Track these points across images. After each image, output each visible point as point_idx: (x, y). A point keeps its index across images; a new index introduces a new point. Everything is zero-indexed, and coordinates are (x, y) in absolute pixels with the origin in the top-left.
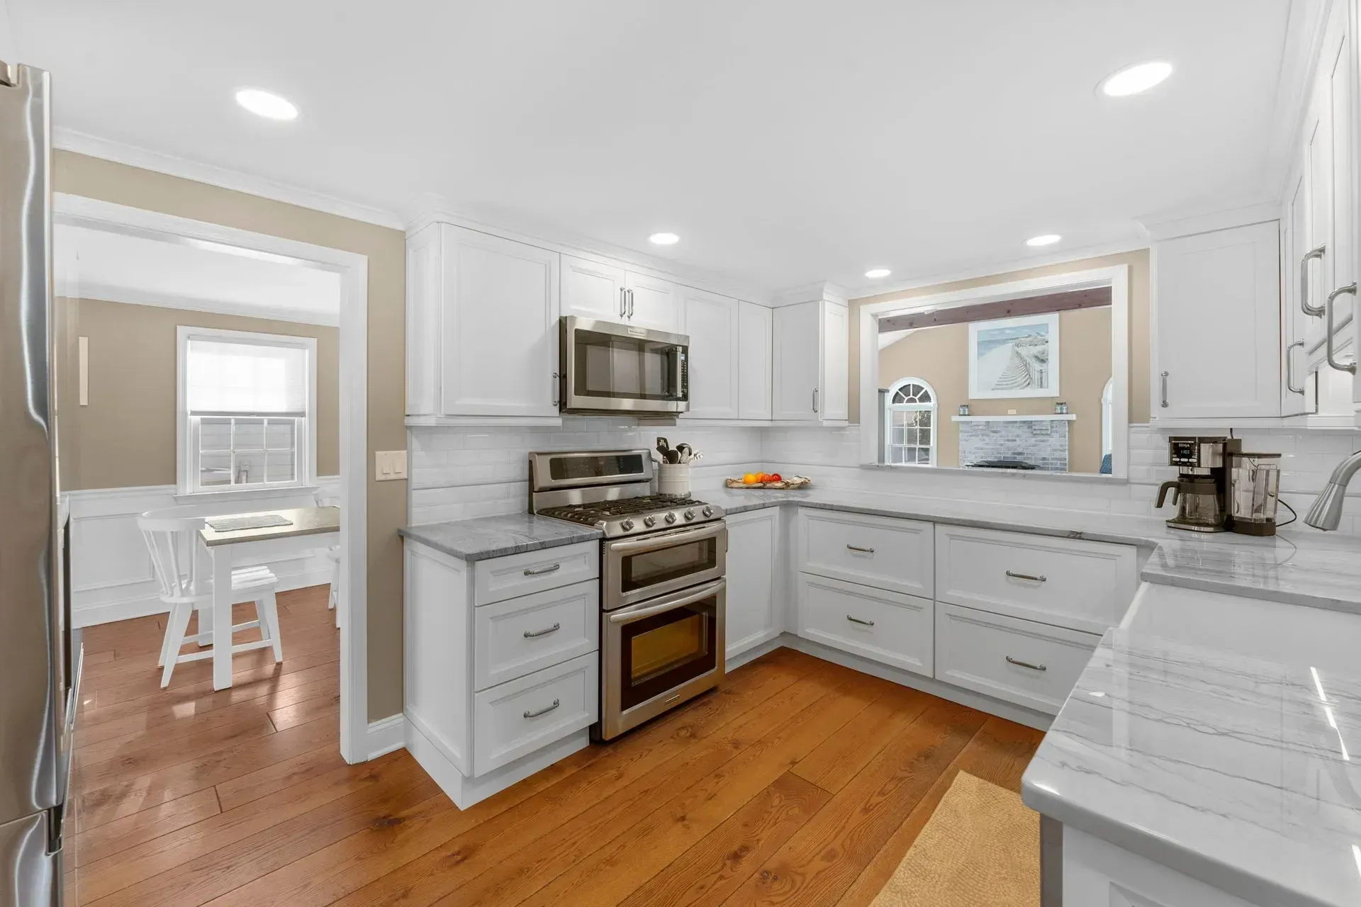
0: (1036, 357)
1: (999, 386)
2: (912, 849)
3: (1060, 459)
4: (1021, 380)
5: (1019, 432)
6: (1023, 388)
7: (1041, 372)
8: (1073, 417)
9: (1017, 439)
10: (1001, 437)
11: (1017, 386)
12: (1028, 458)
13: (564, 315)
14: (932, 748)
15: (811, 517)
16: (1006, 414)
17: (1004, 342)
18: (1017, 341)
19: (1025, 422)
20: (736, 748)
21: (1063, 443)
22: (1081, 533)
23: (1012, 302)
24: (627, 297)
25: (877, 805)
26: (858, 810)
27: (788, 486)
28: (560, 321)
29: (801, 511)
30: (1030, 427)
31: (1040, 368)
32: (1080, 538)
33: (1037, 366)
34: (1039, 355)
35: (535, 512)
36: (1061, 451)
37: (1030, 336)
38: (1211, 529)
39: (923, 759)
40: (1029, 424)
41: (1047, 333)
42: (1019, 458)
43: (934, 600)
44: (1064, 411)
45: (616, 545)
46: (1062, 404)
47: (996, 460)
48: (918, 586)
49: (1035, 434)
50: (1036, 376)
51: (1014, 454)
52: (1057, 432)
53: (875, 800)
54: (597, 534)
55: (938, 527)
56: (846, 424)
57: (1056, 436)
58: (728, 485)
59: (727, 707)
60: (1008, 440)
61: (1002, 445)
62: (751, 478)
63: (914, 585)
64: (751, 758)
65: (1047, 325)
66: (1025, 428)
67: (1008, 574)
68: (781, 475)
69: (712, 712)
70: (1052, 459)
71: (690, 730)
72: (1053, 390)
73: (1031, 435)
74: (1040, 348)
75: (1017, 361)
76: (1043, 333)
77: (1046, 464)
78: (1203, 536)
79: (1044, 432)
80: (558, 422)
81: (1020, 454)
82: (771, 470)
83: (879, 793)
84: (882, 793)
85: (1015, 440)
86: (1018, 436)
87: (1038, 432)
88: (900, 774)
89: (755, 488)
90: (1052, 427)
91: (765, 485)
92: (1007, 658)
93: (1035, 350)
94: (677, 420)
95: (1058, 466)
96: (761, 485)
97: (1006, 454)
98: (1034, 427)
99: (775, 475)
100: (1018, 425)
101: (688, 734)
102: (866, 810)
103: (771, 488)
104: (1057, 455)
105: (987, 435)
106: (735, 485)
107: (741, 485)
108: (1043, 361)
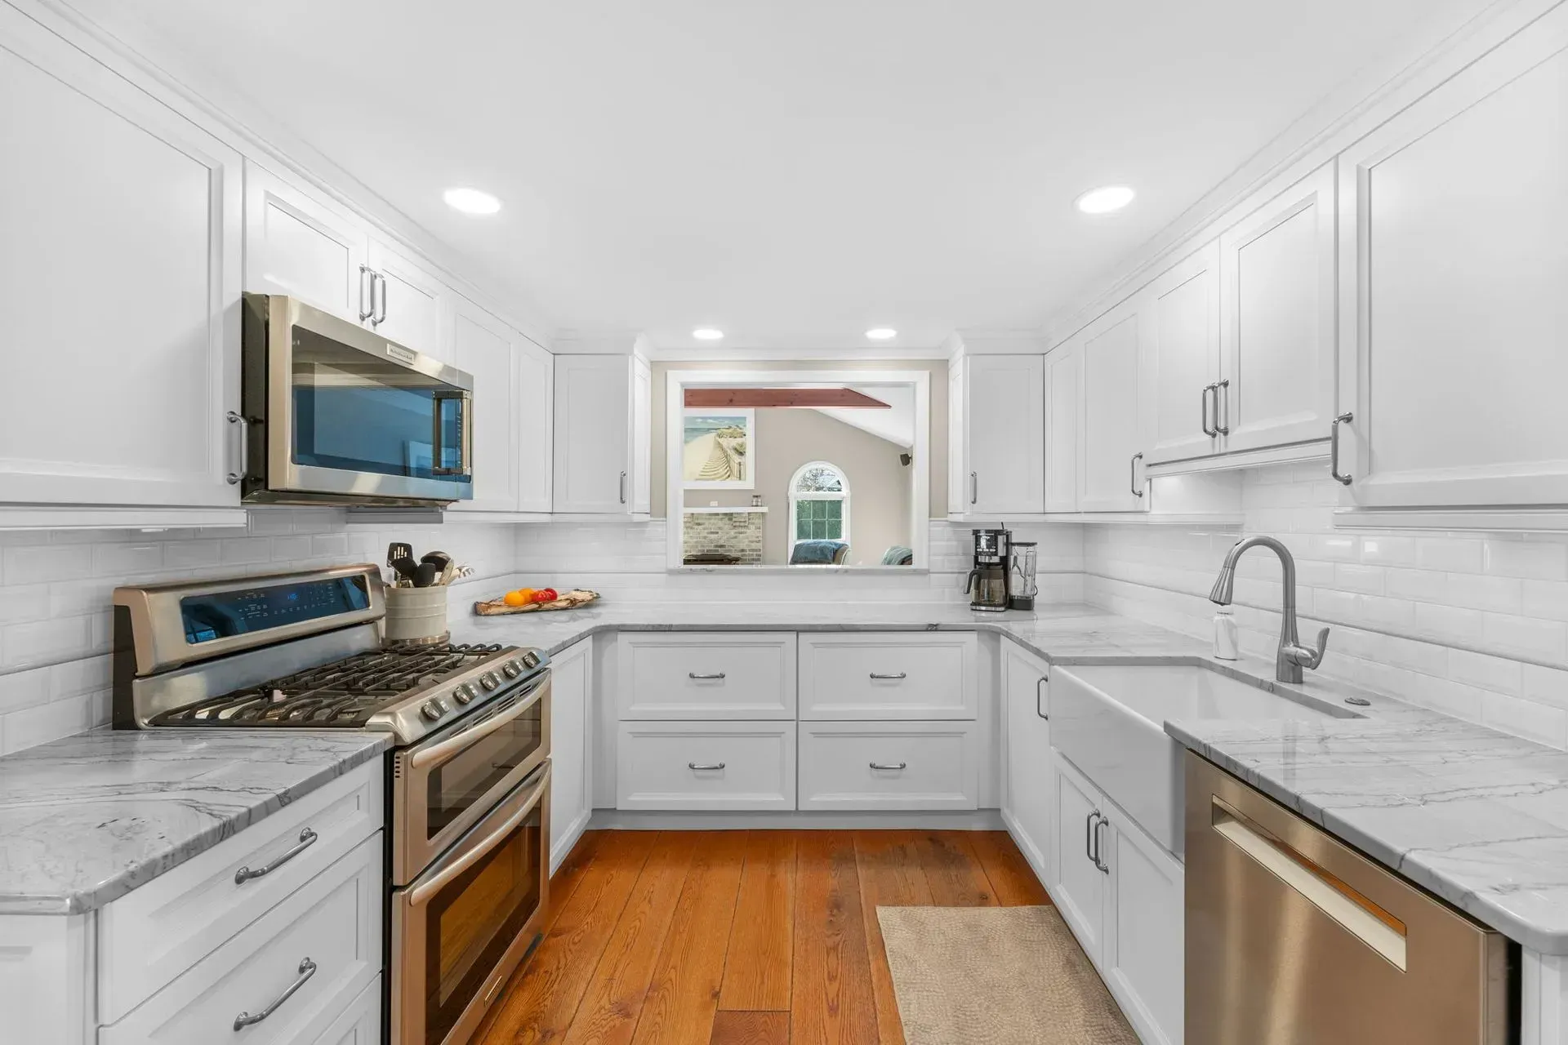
0: (736, 449)
1: (703, 477)
2: (905, 1029)
3: (756, 550)
4: (722, 471)
5: (720, 524)
6: (725, 480)
7: (740, 464)
8: (765, 509)
9: (719, 531)
10: (704, 529)
11: (718, 478)
12: (729, 551)
13: (254, 289)
14: (835, 894)
15: (636, 645)
16: (708, 506)
17: (709, 430)
18: (719, 432)
19: (726, 514)
20: (628, 1015)
21: (758, 535)
22: (936, 625)
23: (734, 392)
24: (374, 287)
25: (838, 995)
26: (826, 1014)
27: (575, 604)
28: (244, 301)
29: (623, 638)
30: (730, 519)
31: (739, 460)
32: (936, 630)
33: (736, 458)
34: (738, 448)
35: (143, 722)
36: (756, 542)
37: (730, 427)
38: (1003, 609)
39: (835, 911)
40: (730, 516)
41: (745, 426)
42: (721, 551)
43: (797, 721)
44: (759, 504)
45: (422, 754)
46: (757, 497)
47: (699, 554)
48: (778, 707)
49: (735, 526)
50: (736, 468)
51: (716, 546)
52: (753, 524)
53: (833, 989)
54: (385, 741)
55: (801, 636)
56: (647, 518)
57: (752, 527)
58: (477, 610)
59: (570, 958)
60: (712, 533)
61: (705, 538)
62: (518, 597)
63: (775, 708)
64: (658, 1019)
65: (745, 418)
66: (726, 520)
67: (872, 676)
68: (555, 589)
69: (553, 977)
70: (749, 550)
71: (536, 1026)
72: (749, 483)
73: (732, 527)
74: (739, 440)
75: (719, 453)
76: (741, 426)
77: (745, 555)
78: (999, 615)
79: (742, 524)
80: (238, 518)
81: (721, 546)
82: (538, 585)
83: (830, 980)
84: (832, 978)
85: (717, 533)
86: (720, 528)
87: (738, 524)
88: (830, 942)
89: (524, 612)
90: (749, 519)
91: (540, 606)
92: (871, 765)
93: (734, 442)
94: (445, 514)
95: (755, 557)
96: (535, 606)
97: (708, 547)
98: (734, 519)
99: (547, 590)
100: (720, 517)
101: (539, 1036)
102: (833, 1010)
103: (548, 610)
104: (754, 546)
105: (692, 528)
106: (493, 610)
107: (503, 610)
108: (741, 454)
